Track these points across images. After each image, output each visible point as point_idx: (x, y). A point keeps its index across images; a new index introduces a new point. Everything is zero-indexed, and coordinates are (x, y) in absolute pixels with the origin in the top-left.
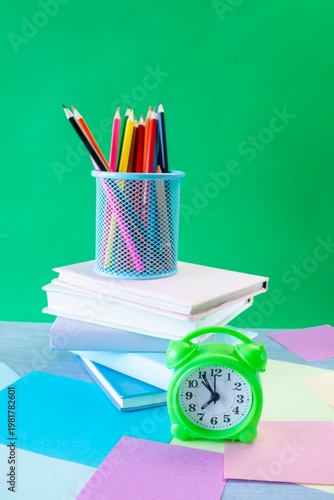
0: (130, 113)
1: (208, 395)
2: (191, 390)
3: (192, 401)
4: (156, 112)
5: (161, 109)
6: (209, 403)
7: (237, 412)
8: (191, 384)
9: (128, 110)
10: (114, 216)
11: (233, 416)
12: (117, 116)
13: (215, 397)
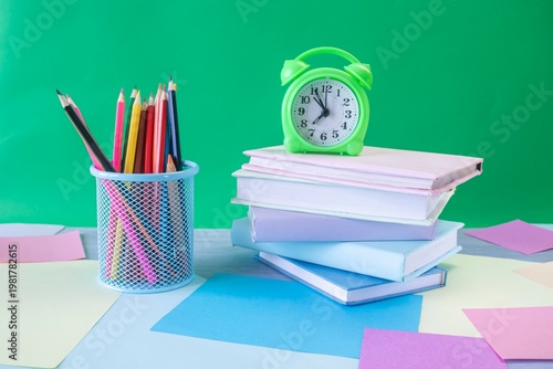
0: (136, 95)
1: (319, 110)
2: (304, 106)
3: (304, 117)
4: (166, 90)
5: (171, 86)
6: (320, 118)
7: (345, 128)
8: (303, 99)
9: (134, 91)
10: (120, 223)
11: (342, 132)
12: (121, 98)
13: (326, 113)
